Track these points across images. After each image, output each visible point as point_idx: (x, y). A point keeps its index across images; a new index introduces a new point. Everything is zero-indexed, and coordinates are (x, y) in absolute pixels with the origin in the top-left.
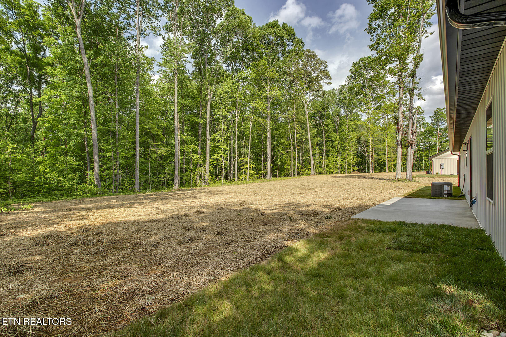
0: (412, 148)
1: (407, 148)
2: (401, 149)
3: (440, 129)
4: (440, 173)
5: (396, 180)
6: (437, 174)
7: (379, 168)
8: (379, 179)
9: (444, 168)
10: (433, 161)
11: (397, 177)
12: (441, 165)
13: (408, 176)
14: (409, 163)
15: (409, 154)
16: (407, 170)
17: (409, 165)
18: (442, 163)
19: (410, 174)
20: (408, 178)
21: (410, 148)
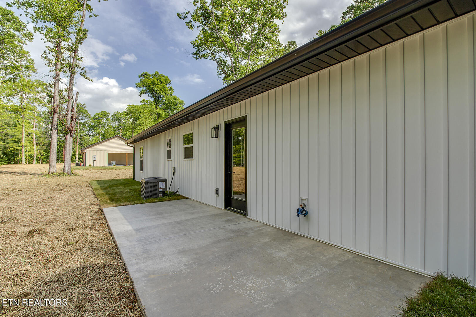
0: (71, 136)
1: (65, 134)
2: (56, 135)
3: (80, 123)
4: (92, 165)
5: (50, 174)
6: (90, 165)
7: (6, 158)
8: (20, 174)
9: (97, 160)
10: (85, 152)
11: (51, 171)
12: (93, 157)
13: (66, 169)
14: (68, 154)
15: (68, 142)
16: (66, 161)
17: (68, 155)
18: (94, 155)
19: (68, 167)
20: (66, 172)
21: (69, 135)
